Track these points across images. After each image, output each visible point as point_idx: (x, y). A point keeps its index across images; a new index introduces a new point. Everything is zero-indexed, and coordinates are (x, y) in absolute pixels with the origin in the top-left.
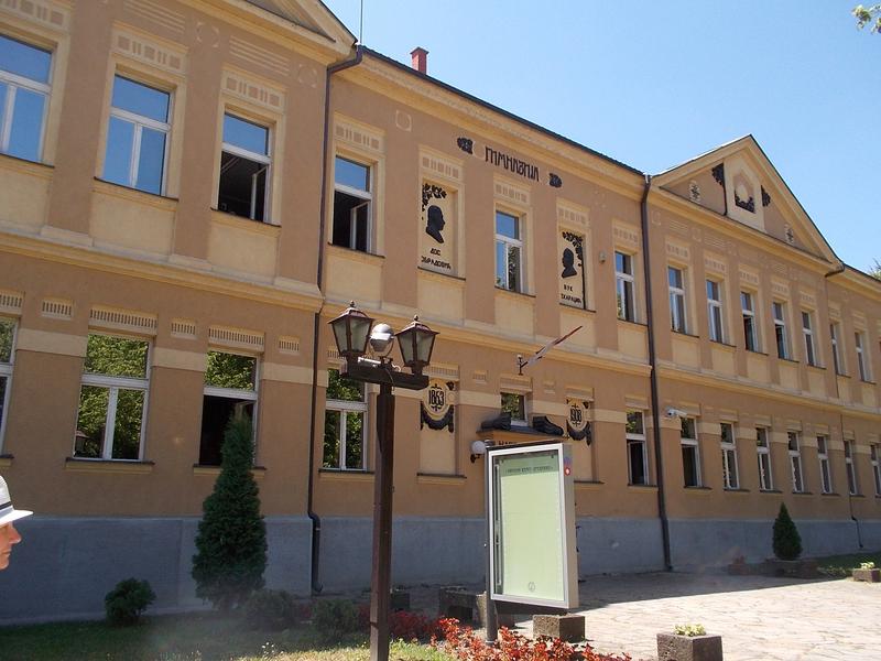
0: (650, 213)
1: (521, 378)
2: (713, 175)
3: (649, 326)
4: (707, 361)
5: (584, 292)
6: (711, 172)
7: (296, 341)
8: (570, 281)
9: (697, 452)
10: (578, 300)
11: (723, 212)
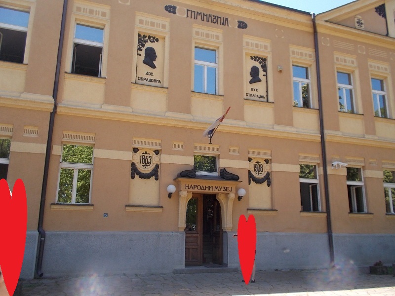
0: (320, 39)
1: (210, 146)
2: (377, 11)
3: (320, 110)
4: (370, 130)
5: (267, 92)
6: (375, 10)
7: (36, 129)
8: (256, 85)
9: (364, 190)
10: (262, 97)
11: (386, 34)
